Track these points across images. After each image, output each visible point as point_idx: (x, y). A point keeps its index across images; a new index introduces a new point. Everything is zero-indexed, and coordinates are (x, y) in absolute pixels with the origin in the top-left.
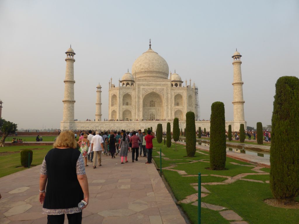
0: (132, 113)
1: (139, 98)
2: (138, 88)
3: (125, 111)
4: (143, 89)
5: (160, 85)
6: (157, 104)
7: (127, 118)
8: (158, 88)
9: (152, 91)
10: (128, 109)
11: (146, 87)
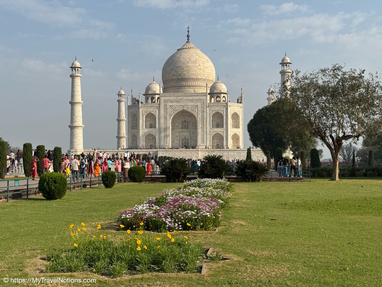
0: (157, 138)
1: (165, 118)
2: (164, 105)
3: (147, 135)
4: (170, 106)
5: (192, 101)
6: (191, 124)
7: (151, 144)
8: (189, 104)
9: (182, 109)
10: (151, 133)
11: (175, 104)
